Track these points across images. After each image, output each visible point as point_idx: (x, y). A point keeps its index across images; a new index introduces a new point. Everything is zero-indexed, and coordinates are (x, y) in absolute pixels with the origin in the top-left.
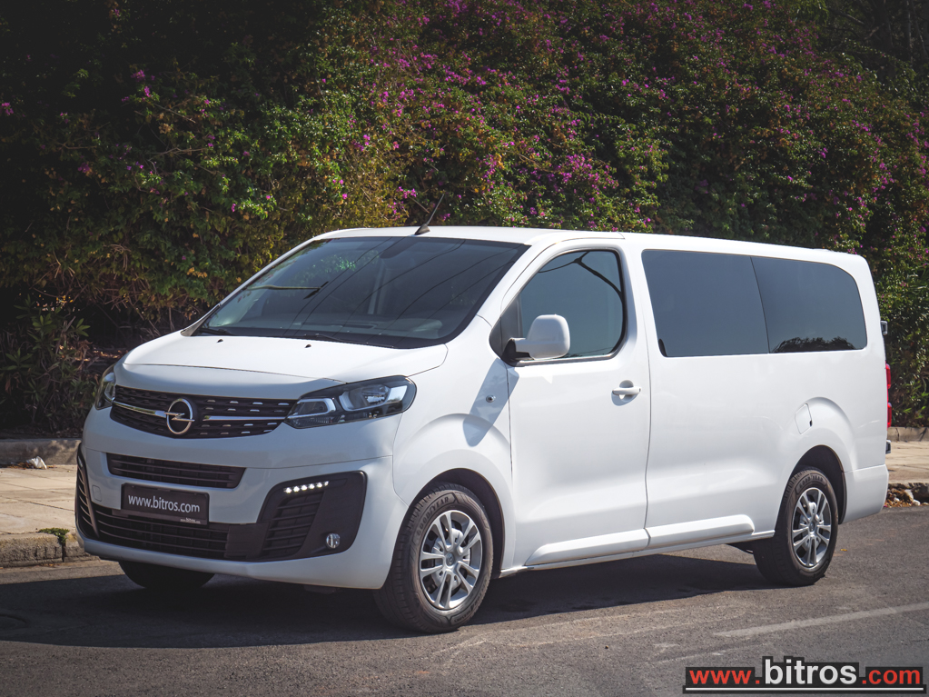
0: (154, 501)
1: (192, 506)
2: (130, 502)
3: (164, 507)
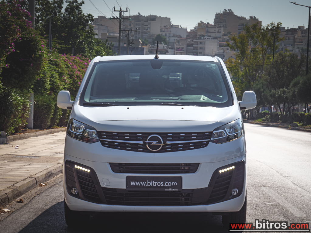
0: (148, 183)
1: (172, 183)
2: (132, 185)
3: (154, 184)
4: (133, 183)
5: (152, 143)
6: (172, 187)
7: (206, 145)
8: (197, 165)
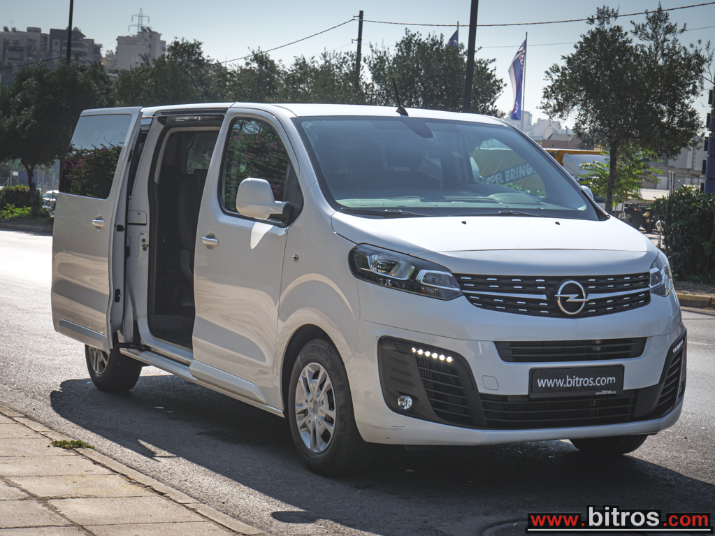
0: (568, 380)
1: (608, 379)
2: (540, 386)
3: (579, 384)
4: (541, 383)
5: (568, 298)
6: (607, 387)
7: (647, 300)
8: (643, 340)
